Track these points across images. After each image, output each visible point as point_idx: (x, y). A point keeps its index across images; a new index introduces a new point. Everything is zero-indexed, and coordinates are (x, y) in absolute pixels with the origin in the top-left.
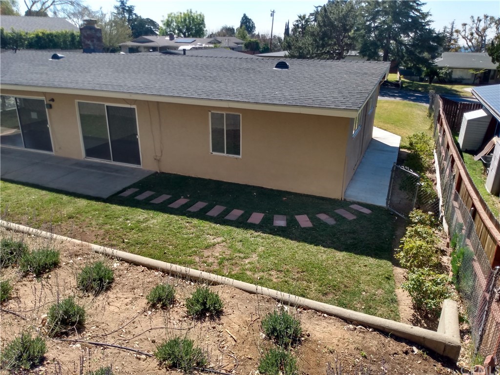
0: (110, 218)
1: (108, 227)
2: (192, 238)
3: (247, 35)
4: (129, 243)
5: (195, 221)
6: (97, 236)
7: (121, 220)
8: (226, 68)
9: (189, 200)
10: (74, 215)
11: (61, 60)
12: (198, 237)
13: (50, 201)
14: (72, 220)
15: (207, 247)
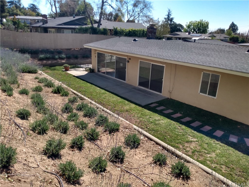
0: (143, 115)
1: (141, 119)
2: (180, 135)
3: (232, 33)
4: (149, 129)
5: (183, 127)
6: (136, 122)
7: (148, 117)
8: (216, 50)
9: (182, 115)
10: (129, 110)
11: (137, 42)
12: (183, 135)
13: (120, 102)
14: (127, 112)
15: (187, 142)
